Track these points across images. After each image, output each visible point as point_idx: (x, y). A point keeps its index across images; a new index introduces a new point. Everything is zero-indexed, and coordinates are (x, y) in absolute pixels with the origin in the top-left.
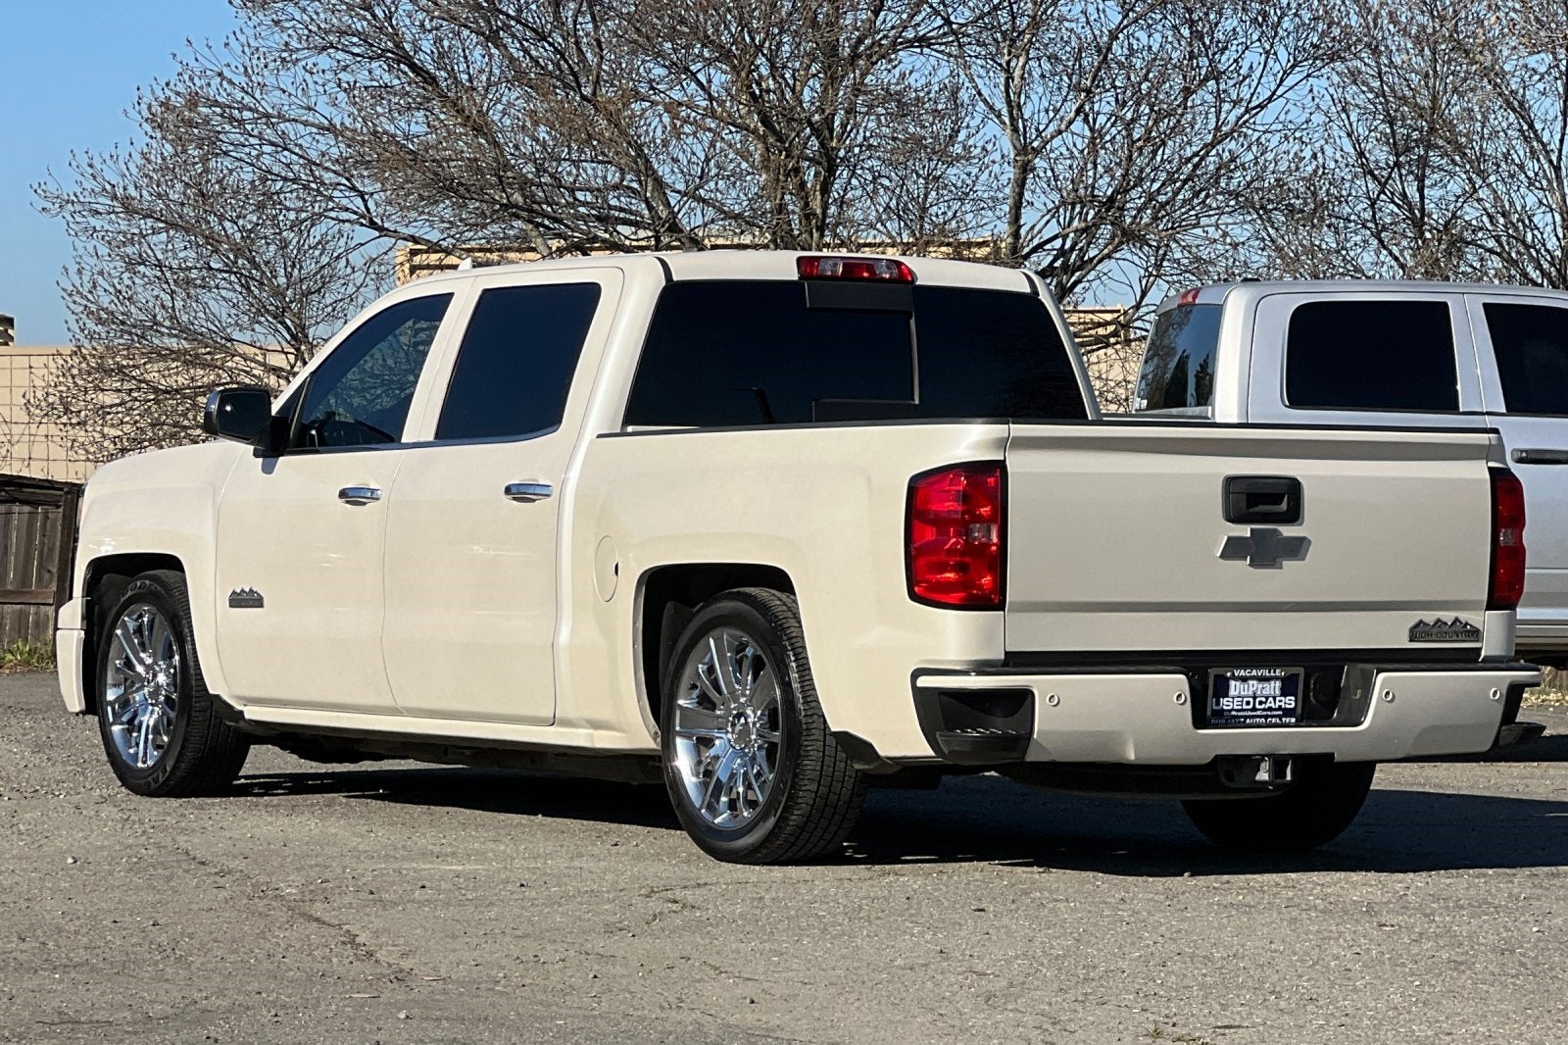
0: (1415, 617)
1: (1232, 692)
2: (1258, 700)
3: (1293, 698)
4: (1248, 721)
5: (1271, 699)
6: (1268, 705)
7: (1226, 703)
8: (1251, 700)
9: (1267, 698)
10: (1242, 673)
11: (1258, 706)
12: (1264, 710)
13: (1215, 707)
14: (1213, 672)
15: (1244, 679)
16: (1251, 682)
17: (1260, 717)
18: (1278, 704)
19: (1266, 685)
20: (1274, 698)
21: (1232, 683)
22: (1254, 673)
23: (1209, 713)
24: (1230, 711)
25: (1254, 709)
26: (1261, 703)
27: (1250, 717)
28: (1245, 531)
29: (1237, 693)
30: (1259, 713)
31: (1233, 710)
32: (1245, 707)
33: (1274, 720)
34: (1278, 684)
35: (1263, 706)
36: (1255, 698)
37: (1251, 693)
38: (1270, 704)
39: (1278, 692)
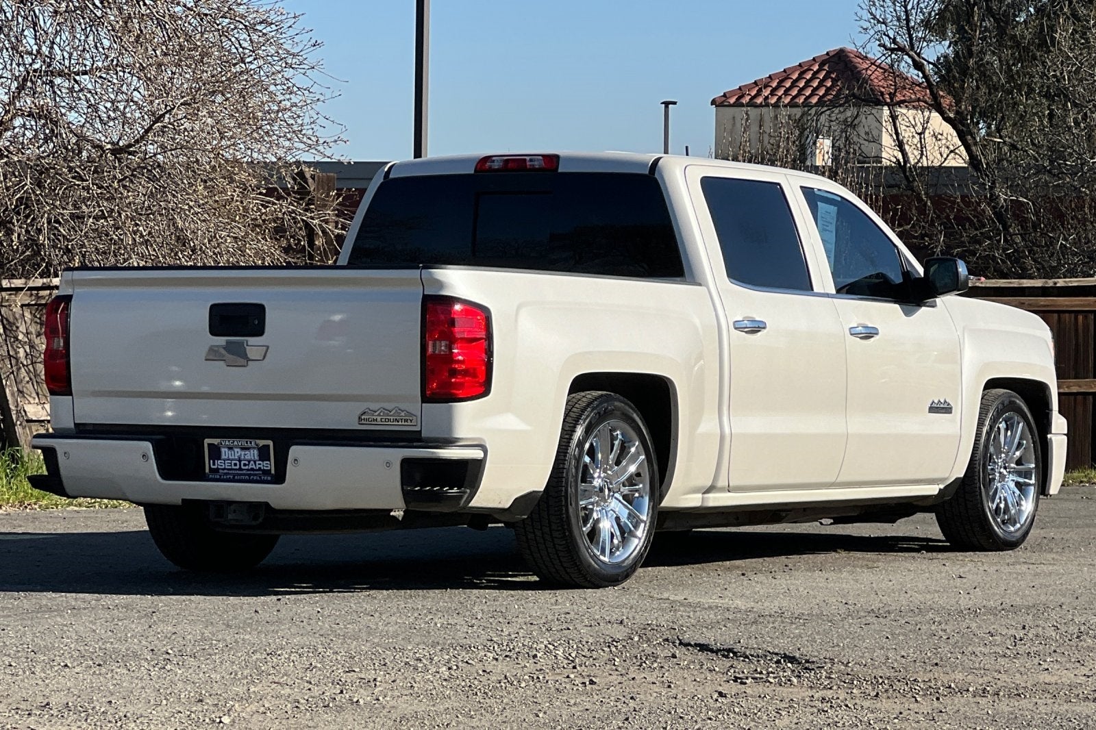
0: (362, 406)
1: (223, 456)
2: (243, 462)
3: (269, 463)
4: (236, 477)
5: (252, 462)
6: (250, 467)
7: (219, 464)
8: (238, 462)
9: (249, 462)
10: (228, 442)
11: (243, 467)
12: (248, 470)
13: (212, 467)
14: (207, 441)
15: (230, 447)
16: (236, 450)
17: (245, 475)
18: (258, 466)
19: (247, 451)
20: (255, 462)
21: (223, 450)
22: (236, 443)
23: (207, 471)
24: (223, 469)
25: (240, 469)
26: (245, 465)
27: (237, 474)
28: (222, 340)
29: (227, 457)
30: (244, 472)
31: (225, 468)
32: (233, 467)
33: (255, 478)
34: (256, 452)
35: (247, 467)
36: (240, 461)
37: (236, 457)
38: (252, 466)
39: (257, 458)
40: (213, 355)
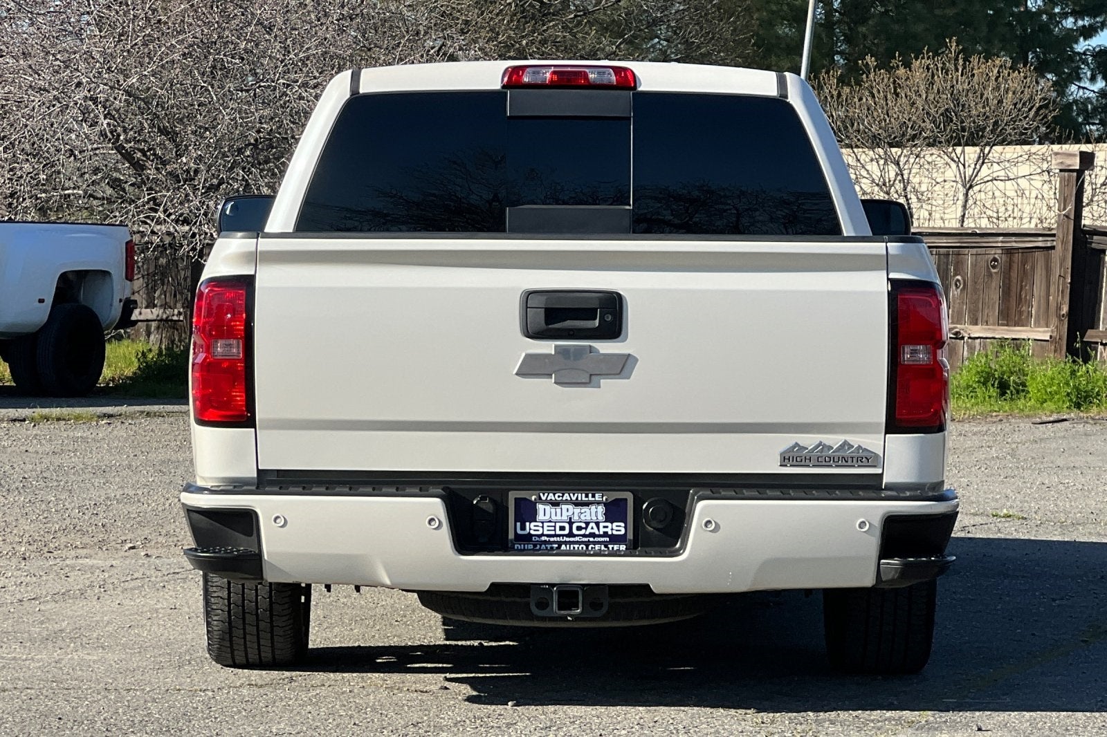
0: (786, 441)
1: (540, 517)
2: (575, 526)
3: (623, 524)
4: (563, 547)
5: (592, 525)
6: (589, 531)
7: (532, 528)
8: (567, 526)
9: (587, 524)
10: (551, 496)
11: (575, 532)
12: (584, 536)
13: (519, 532)
14: (512, 496)
15: (555, 504)
16: (564, 507)
17: (579, 543)
18: (602, 530)
19: (585, 509)
20: (597, 524)
21: (540, 507)
22: (566, 496)
23: (511, 536)
24: (539, 536)
25: (571, 534)
26: (579, 528)
27: (566, 543)
28: (547, 347)
29: (547, 517)
30: (577, 539)
31: (543, 535)
32: (558, 532)
33: (597, 547)
34: (601, 509)
35: (583, 532)
36: (571, 523)
37: (565, 518)
38: (592, 529)
39: (601, 518)
40: (532, 368)
